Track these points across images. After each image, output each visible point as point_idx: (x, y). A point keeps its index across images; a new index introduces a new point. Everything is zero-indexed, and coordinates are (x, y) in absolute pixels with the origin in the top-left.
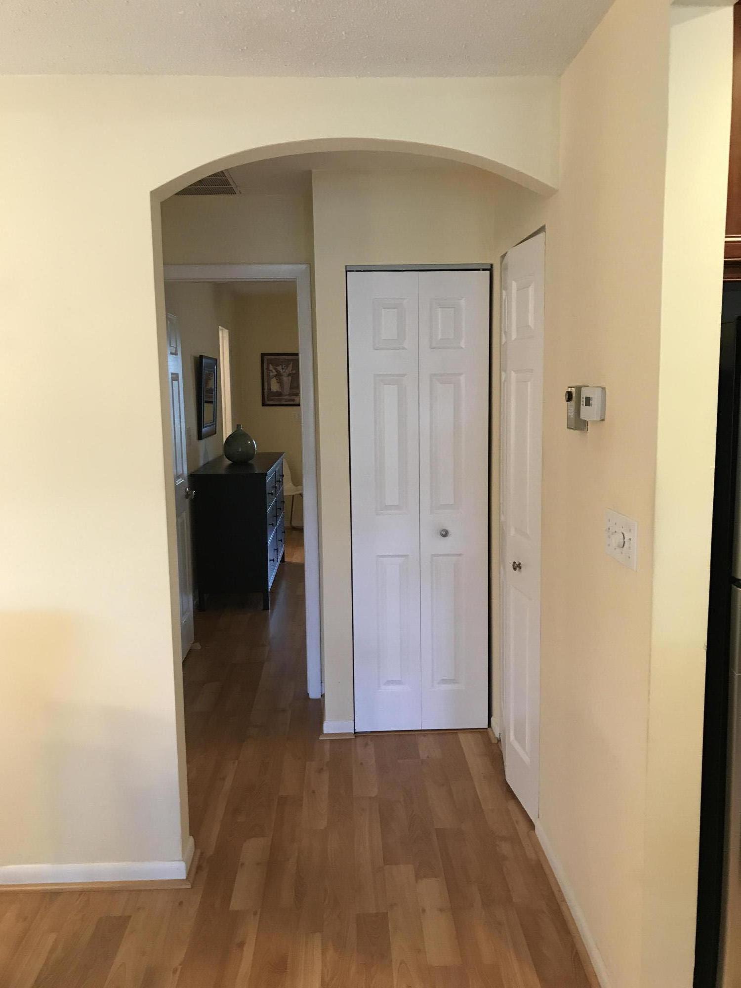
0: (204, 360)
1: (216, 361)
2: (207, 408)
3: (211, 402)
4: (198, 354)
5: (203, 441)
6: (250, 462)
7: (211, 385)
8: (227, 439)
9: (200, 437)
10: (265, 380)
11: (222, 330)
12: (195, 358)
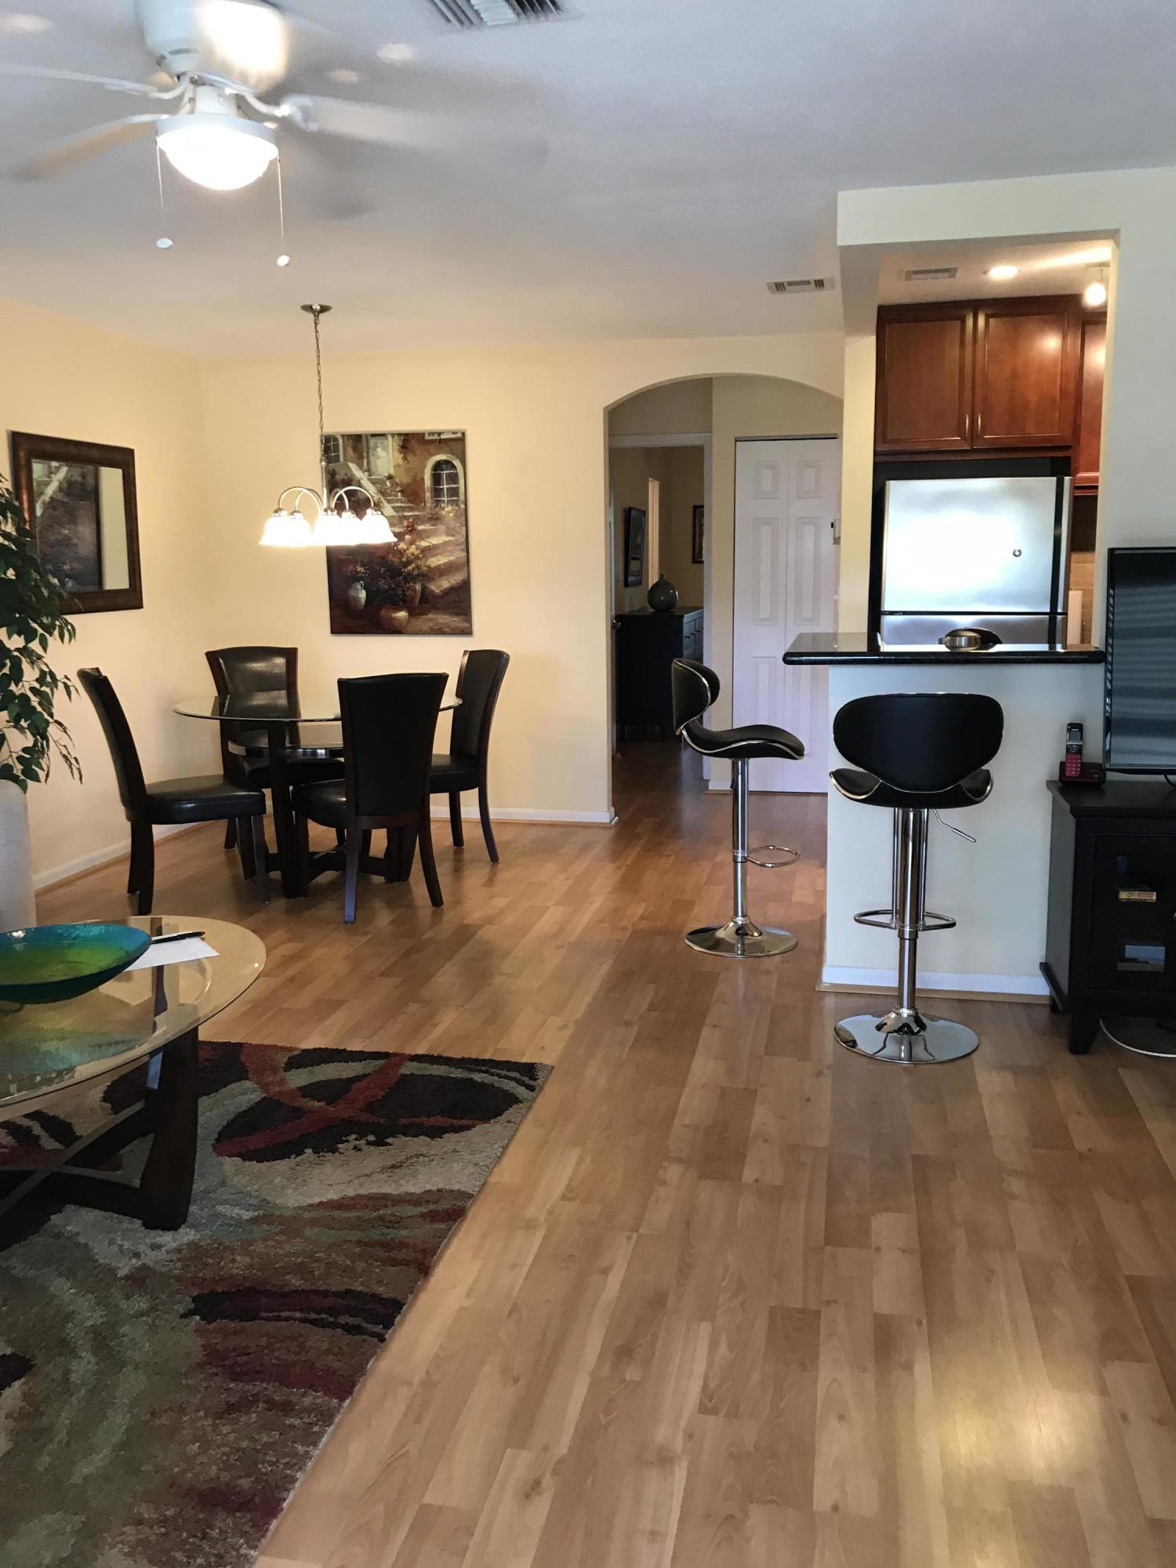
0: (633, 512)
1: (644, 513)
2: (634, 566)
3: (637, 559)
4: (628, 507)
5: (629, 589)
6: (673, 610)
7: (639, 541)
8: (652, 587)
9: (626, 584)
10: (697, 535)
11: (652, 482)
12: (624, 510)
